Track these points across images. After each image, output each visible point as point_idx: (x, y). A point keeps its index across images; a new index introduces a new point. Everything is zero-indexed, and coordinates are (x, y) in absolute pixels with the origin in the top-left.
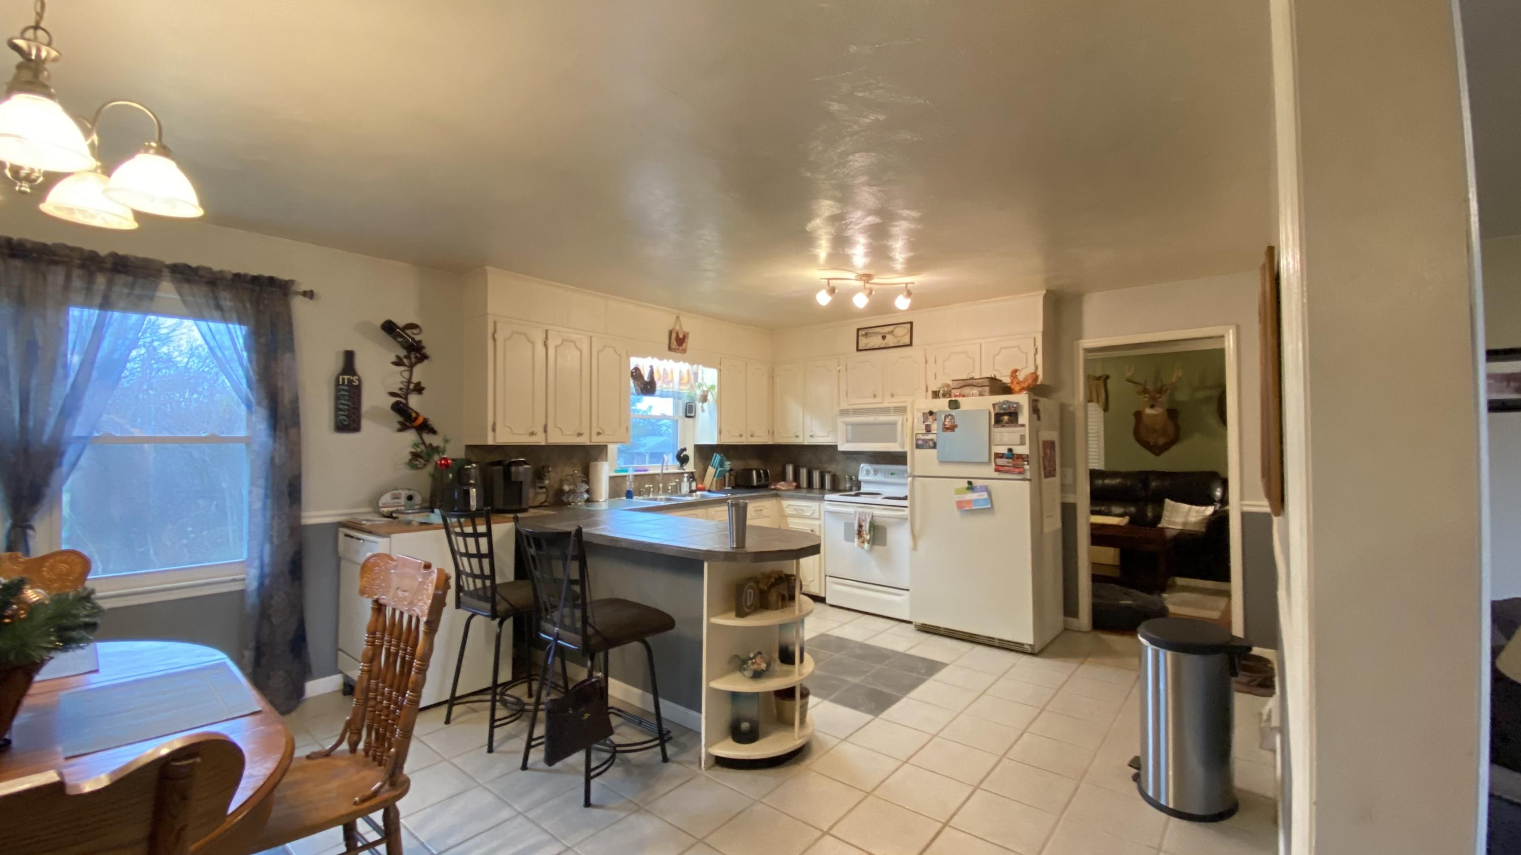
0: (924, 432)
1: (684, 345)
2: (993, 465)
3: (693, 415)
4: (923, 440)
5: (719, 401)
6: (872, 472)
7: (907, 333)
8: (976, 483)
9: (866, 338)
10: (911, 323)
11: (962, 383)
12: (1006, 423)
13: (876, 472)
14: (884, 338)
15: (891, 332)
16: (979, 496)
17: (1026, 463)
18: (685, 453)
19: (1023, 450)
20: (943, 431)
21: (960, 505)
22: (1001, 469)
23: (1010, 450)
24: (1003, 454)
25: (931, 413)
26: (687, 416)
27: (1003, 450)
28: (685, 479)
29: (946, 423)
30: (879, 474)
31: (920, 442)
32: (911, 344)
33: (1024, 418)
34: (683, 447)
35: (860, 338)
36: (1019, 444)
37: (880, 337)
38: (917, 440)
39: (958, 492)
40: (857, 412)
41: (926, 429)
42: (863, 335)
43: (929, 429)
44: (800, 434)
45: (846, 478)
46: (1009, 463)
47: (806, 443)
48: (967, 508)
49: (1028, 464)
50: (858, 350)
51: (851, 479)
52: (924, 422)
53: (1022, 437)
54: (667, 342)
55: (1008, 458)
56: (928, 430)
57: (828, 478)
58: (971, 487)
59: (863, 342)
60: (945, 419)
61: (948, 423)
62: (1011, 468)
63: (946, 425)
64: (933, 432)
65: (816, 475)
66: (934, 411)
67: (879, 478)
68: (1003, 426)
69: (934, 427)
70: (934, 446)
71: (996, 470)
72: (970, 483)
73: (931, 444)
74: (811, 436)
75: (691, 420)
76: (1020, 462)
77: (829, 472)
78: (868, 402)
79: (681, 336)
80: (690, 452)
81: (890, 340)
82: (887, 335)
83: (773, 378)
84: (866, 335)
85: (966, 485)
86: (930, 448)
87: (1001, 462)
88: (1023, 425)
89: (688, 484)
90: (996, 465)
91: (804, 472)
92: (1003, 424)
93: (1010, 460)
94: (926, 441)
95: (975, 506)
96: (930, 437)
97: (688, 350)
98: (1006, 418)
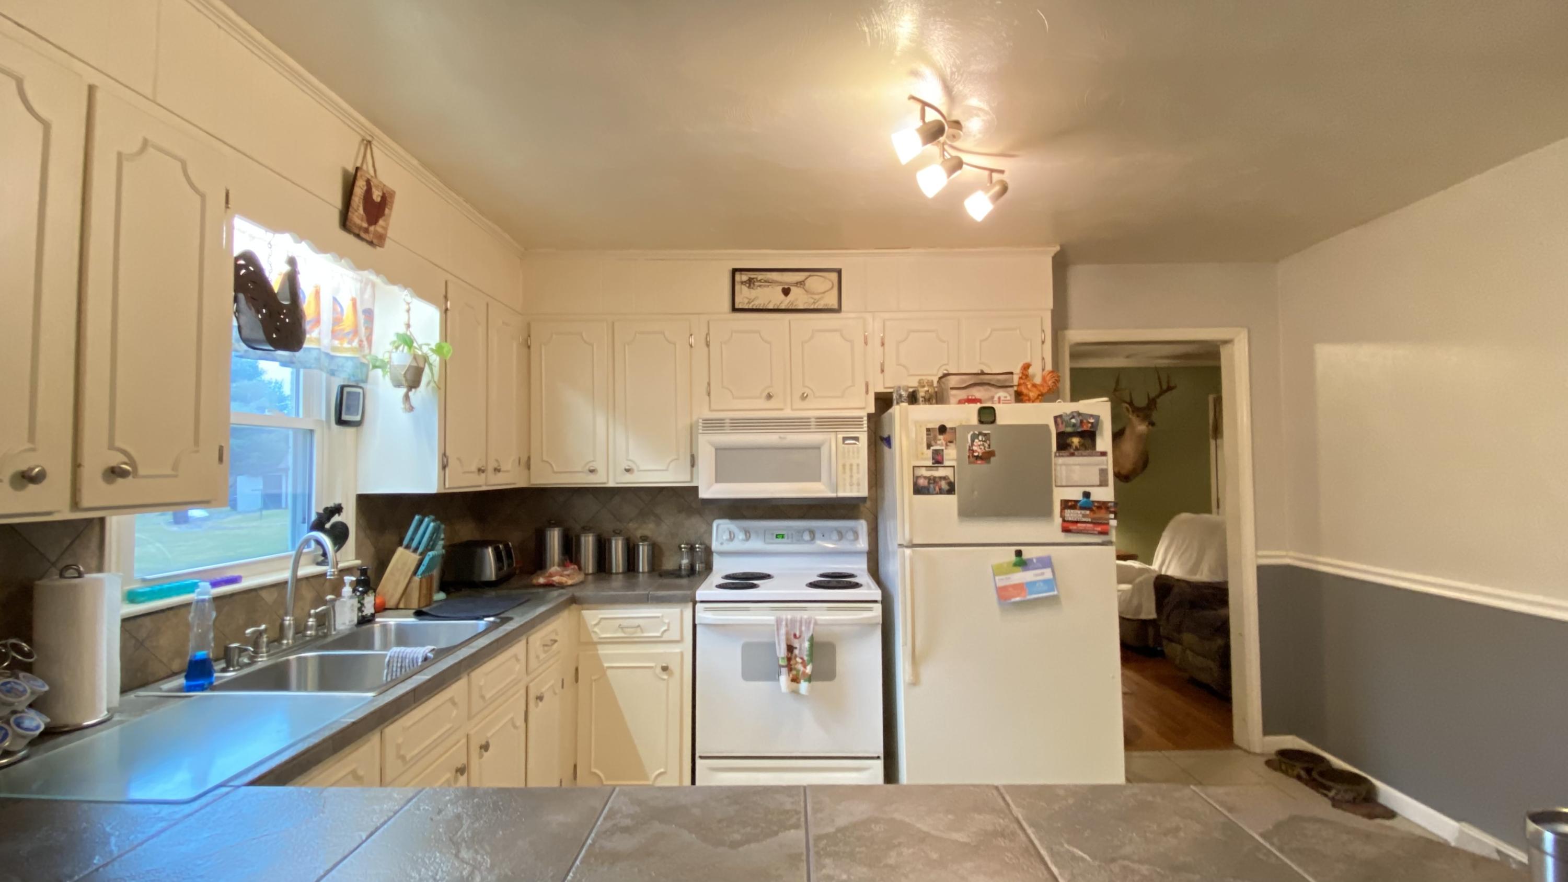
0: (930, 463)
1: (381, 222)
2: (1058, 520)
3: (358, 418)
4: (929, 478)
5: (443, 388)
6: (741, 536)
7: (832, 287)
8: (1028, 553)
9: (749, 287)
10: (839, 272)
11: (972, 380)
12: (1077, 449)
13: (748, 534)
14: (786, 292)
15: (800, 284)
16: (1036, 575)
17: (1112, 516)
18: (336, 518)
19: (1105, 494)
20: (970, 463)
21: (1003, 594)
22: (1072, 527)
23: (1087, 495)
24: (1076, 502)
25: (943, 429)
26: (340, 422)
27: (1075, 494)
28: (347, 590)
29: (975, 448)
30: (753, 536)
31: (922, 482)
32: (838, 310)
33: (1104, 442)
34: (330, 504)
35: (737, 287)
36: (1098, 483)
37: (779, 289)
38: (916, 479)
39: (998, 571)
40: (739, 425)
41: (933, 459)
42: (742, 283)
43: (939, 458)
44: (600, 465)
45: (681, 548)
46: (1084, 516)
47: (611, 484)
48: (1018, 599)
49: (1115, 518)
50: (734, 309)
51: (692, 549)
52: (929, 446)
53: (1103, 472)
54: (337, 200)
55: (1082, 508)
56: (938, 460)
57: (643, 551)
58: (1021, 562)
59: (745, 296)
60: (973, 441)
61: (978, 449)
62: (1089, 525)
63: (973, 451)
64: (946, 463)
65: (617, 548)
66: (948, 425)
67: (756, 544)
68: (1072, 455)
69: (951, 455)
70: (951, 490)
71: (1066, 530)
72: (1019, 553)
73: (944, 485)
74: (628, 470)
75: (350, 431)
76: (1102, 514)
77: (644, 539)
78: (759, 408)
79: (377, 196)
80: (349, 517)
81: (798, 298)
82: (793, 289)
83: (529, 347)
84: (750, 283)
85: (1013, 558)
86: (941, 492)
87: (1071, 515)
88: (1104, 454)
89: (355, 602)
90: (1064, 521)
91: (588, 543)
92: (1072, 451)
93: (1088, 512)
94: (933, 480)
95: (1031, 594)
96: (941, 472)
97: (388, 242)
98: (1076, 441)
